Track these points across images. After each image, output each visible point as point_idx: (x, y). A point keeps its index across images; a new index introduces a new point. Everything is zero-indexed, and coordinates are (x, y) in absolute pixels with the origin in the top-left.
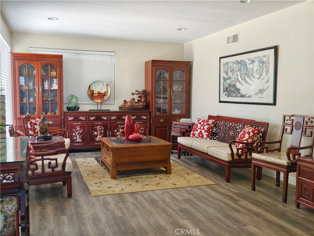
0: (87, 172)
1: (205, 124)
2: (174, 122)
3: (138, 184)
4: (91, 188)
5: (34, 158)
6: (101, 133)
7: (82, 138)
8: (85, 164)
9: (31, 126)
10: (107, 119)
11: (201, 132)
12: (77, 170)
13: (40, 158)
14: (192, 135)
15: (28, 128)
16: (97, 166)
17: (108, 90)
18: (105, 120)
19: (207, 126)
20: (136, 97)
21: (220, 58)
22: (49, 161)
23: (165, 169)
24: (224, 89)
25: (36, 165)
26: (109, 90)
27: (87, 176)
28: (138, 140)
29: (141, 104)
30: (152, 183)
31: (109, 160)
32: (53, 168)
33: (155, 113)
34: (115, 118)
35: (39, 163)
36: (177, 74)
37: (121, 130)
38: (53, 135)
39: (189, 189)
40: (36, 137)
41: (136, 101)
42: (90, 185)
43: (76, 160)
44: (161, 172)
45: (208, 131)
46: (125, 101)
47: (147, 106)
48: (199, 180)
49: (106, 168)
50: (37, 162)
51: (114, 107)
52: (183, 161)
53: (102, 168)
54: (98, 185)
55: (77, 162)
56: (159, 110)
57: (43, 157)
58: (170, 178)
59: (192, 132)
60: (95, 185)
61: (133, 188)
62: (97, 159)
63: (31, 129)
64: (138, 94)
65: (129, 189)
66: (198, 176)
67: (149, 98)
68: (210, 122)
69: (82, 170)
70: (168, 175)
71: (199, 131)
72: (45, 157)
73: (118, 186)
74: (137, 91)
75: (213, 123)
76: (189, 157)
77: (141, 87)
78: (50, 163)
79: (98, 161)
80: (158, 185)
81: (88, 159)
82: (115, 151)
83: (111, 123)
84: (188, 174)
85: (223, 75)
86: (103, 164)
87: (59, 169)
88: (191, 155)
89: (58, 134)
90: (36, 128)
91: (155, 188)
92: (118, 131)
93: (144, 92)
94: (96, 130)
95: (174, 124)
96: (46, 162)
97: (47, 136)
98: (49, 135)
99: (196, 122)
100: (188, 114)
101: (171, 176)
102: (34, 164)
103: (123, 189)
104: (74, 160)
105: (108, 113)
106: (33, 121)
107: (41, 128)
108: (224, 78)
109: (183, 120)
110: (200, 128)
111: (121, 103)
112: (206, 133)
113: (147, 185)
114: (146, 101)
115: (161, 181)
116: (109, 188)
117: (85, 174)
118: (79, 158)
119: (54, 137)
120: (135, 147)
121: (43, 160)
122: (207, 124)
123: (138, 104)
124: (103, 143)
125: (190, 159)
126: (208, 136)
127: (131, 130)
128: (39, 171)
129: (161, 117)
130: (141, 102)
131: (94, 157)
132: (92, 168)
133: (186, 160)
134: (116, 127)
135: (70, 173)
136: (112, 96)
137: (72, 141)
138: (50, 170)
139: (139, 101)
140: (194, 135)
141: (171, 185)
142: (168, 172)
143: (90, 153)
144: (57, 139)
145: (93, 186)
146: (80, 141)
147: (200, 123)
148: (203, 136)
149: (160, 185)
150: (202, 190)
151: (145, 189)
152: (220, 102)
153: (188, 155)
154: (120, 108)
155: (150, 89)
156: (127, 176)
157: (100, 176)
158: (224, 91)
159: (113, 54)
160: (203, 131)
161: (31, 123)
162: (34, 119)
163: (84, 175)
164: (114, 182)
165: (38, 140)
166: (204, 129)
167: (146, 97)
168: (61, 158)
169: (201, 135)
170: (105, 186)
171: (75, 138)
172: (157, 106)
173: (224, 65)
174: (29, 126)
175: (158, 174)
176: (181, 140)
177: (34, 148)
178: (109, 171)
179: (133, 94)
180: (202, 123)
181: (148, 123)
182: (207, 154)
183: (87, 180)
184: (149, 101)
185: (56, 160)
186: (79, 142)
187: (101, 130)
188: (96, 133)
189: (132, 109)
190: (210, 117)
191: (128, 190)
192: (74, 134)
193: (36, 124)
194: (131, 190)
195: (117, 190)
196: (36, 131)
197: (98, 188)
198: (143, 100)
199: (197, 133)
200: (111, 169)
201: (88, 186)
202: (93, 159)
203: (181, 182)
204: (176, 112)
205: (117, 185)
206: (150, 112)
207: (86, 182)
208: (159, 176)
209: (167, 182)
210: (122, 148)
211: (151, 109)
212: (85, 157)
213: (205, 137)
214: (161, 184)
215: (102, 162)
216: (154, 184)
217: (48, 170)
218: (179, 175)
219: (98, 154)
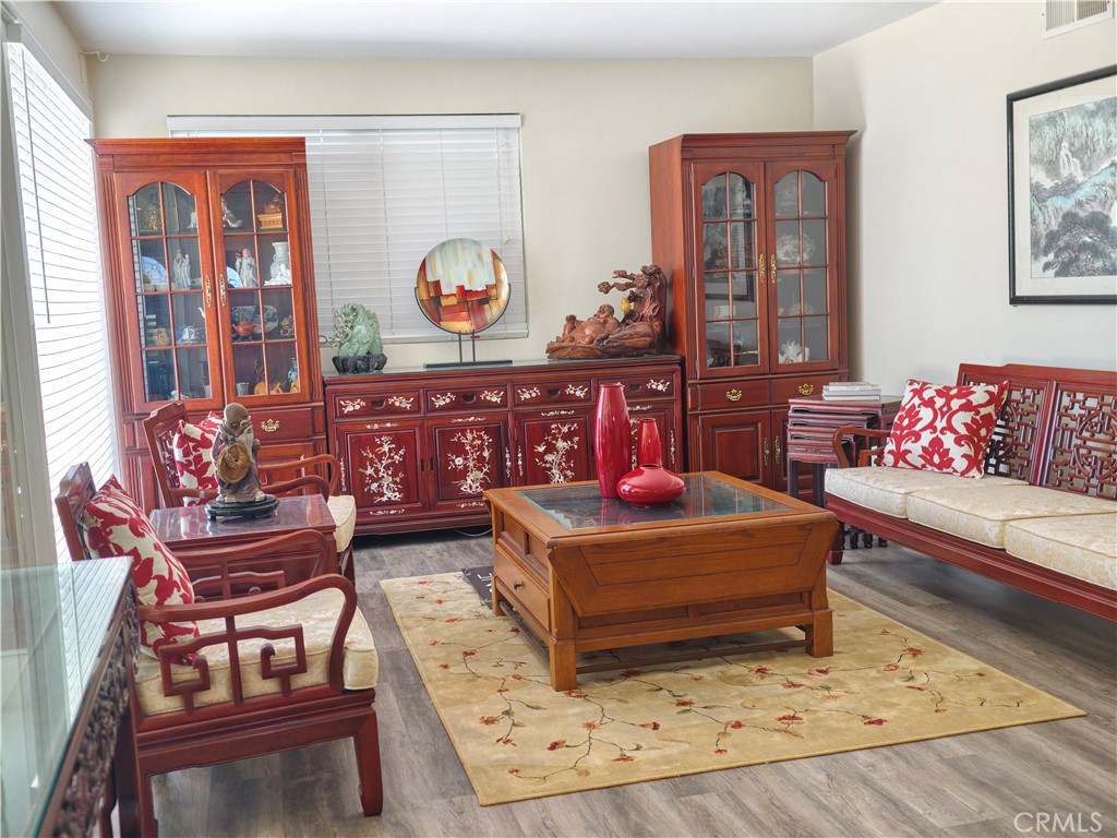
0: (440, 653)
1: (955, 404)
2: (795, 403)
3: (692, 719)
4: (469, 751)
5: (189, 631)
6: (481, 459)
7: (407, 488)
8: (428, 609)
9: (186, 453)
10: (504, 399)
11: (936, 443)
12: (394, 643)
13: (218, 626)
14: (889, 459)
15: (172, 459)
16: (479, 616)
17: (498, 280)
18: (495, 405)
19: (966, 417)
20: (619, 302)
21: (1012, 99)
22: (261, 642)
23: (799, 635)
24: (1035, 243)
25: (202, 665)
26: (504, 277)
27: (439, 673)
28: (662, 502)
29: (642, 328)
30: (757, 714)
31: (538, 594)
32: (284, 675)
33: (701, 363)
34: (535, 393)
35: (217, 655)
36: (791, 193)
37: (561, 444)
38: (280, 491)
39: (959, 748)
40: (203, 502)
41: (619, 315)
42: (465, 732)
43: (384, 583)
44: (785, 648)
45: (971, 436)
46: (571, 319)
47: (668, 336)
48: (985, 690)
49: (522, 627)
50: (204, 652)
51: (528, 348)
52: (857, 577)
53: (503, 626)
54: (502, 728)
55: (391, 600)
56: (720, 351)
57: (230, 623)
58: (840, 683)
59: (890, 446)
60: (487, 729)
61: (673, 750)
62: (471, 576)
63: (185, 467)
64: (628, 286)
65: (653, 754)
66: (970, 664)
67: (676, 302)
68: (980, 394)
69: (415, 638)
70: (823, 663)
71: (926, 437)
72: (243, 622)
73: (595, 734)
74: (622, 274)
75: (993, 399)
76: (875, 553)
77: (638, 257)
78: (267, 653)
79: (481, 590)
80: (793, 726)
81: (437, 577)
82: (566, 556)
83: (518, 418)
84: (915, 652)
85: (1027, 174)
86: (503, 605)
87: (315, 676)
88: (882, 543)
89: (303, 483)
90: (205, 459)
91: (780, 745)
92: (551, 449)
93: (652, 274)
94: (460, 450)
95: (796, 411)
96: (250, 648)
97: (252, 503)
98: (260, 495)
99: (907, 399)
100: (845, 364)
101: (839, 664)
102: (189, 663)
103: (624, 758)
104: (377, 585)
105: (507, 376)
106: (194, 431)
107: (226, 467)
108: (1037, 192)
109: (834, 392)
110: (931, 426)
111: (556, 330)
112: (966, 450)
113: (738, 725)
114: (660, 315)
115: (799, 697)
116: (554, 746)
117: (432, 664)
118: (399, 575)
119: (285, 502)
120: (661, 540)
121: (232, 637)
122: (967, 407)
123: (627, 331)
124: (501, 514)
125: (883, 564)
126: (973, 462)
127: (622, 451)
129: (732, 382)
130: (642, 318)
131: (458, 565)
132: (459, 627)
133: (868, 571)
134: (542, 432)
135: (367, 696)
136: (517, 303)
137: (365, 502)
138: (270, 687)
139: (629, 315)
140: (900, 456)
141: (858, 724)
142: (816, 645)
143: (439, 546)
144: (301, 511)
145: (479, 736)
146: (396, 497)
147: (930, 403)
148: (946, 463)
149: (803, 729)
150: (1028, 754)
151: (733, 757)
152: (1016, 300)
153: (868, 544)
154: (552, 350)
155: (679, 262)
156: (628, 675)
157: (499, 673)
158: (1037, 249)
159: (515, 121)
160: (948, 440)
161: (185, 439)
162: (198, 416)
163: (428, 668)
164: (570, 714)
165: (213, 519)
166: (950, 428)
167: (659, 296)
168: (317, 615)
169: (936, 458)
170: (535, 731)
171: (374, 486)
172: (712, 332)
173: (1036, 127)
174: (178, 455)
175: (771, 657)
176: (839, 482)
177: (194, 568)
178: (540, 647)
179: (605, 288)
180: (940, 402)
181: (677, 409)
182: (1000, 554)
183: (445, 702)
184: (673, 315)
185: (297, 633)
186: (390, 503)
187: (481, 448)
188: (459, 461)
189: (606, 353)
190: (970, 374)
191: (653, 762)
192: (370, 471)
193: (205, 443)
194: (668, 760)
195: (599, 764)
196: (209, 474)
197: (502, 753)
198: (648, 309)
199: (915, 449)
200: (551, 642)
201: (455, 738)
202: (455, 579)
203: (904, 713)
204: (792, 354)
205: (590, 726)
206: (682, 363)
207: (442, 712)
208: (783, 669)
209: (831, 704)
210: (599, 547)
211: (685, 350)
212: (421, 569)
213: (960, 464)
214: (805, 717)
215: (501, 598)
216: (771, 717)
217: (259, 687)
218: (872, 661)
219: (479, 551)
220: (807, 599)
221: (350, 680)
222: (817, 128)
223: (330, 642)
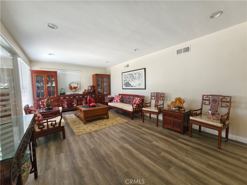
0: (71, 122)
1: (118, 97)
2: (105, 97)
3: (97, 125)
4: (75, 131)
5: (42, 122)
6: (76, 103)
7: (68, 106)
8: (70, 118)
9: (42, 103)
10: (78, 97)
11: (117, 100)
12: (66, 121)
13: (46, 121)
14: (113, 102)
15: (40, 104)
16: (76, 118)
17: (78, 86)
18: (77, 98)
20: (90, 88)
21: (122, 73)
22: (51, 122)
23: (106, 117)
24: (124, 84)
25: (44, 125)
27: (72, 124)
28: (94, 106)
29: (92, 91)
30: (103, 124)
31: (82, 115)
32: (54, 125)
33: (97, 94)
34: (81, 96)
35: (46, 124)
36: (105, 79)
37: (84, 101)
38: (53, 107)
39: (119, 125)
40: (44, 108)
41: (90, 89)
42: (74, 129)
43: (65, 116)
44: (105, 118)
45: (120, 100)
46: (85, 90)
47: (94, 91)
48: (121, 120)
49: (80, 119)
50: (44, 124)
51: (81, 92)
52: (111, 112)
53: (78, 119)
54: (79, 128)
55: (66, 117)
56: (99, 93)
57: (47, 121)
58: (110, 121)
59: (113, 101)
60: (77, 129)
61: (95, 128)
62: (75, 114)
63: (41, 105)
64: (91, 87)
65: (93, 129)
66: (120, 118)
67: (95, 88)
68: (120, 96)
69: (69, 121)
70: (108, 119)
71: (116, 100)
72: (48, 120)
73: (88, 128)
74: (90, 86)
75: (121, 97)
76: (112, 110)
77: (92, 84)
78: (52, 123)
79: (76, 116)
80: (106, 125)
81: (71, 115)
82: (84, 112)
83: (80, 99)
84: (116, 118)
85: (123, 79)
86: (78, 117)
87: (57, 125)
88: (113, 109)
89: (56, 106)
90: (44, 104)
91: (105, 127)
92: (83, 102)
93: (93, 86)
94: (74, 102)
96: (49, 123)
97: (50, 108)
98: (51, 107)
99: (115, 97)
100: (110, 94)
101: (110, 119)
102: (42, 125)
103: (90, 130)
104: (64, 116)
105: (79, 95)
106: (43, 101)
107: (47, 104)
108: (124, 80)
109: (109, 96)
110: (117, 99)
111: (84, 91)
112: (119, 101)
113: (101, 125)
114: (94, 89)
115: (106, 122)
116: (83, 130)
117: (71, 123)
118: (67, 115)
119: (54, 108)
120: (94, 109)
121: (47, 122)
122: (119, 97)
123: (90, 91)
124: (78, 108)
125: (113, 111)
126: (120, 102)
127: (90, 102)
128: (46, 128)
129: (100, 95)
130: (92, 90)
131: (73, 113)
132: (74, 119)
133: (112, 111)
134: (82, 100)
135: (64, 127)
136: (80, 88)
137: (63, 108)
138: (52, 127)
139: (91, 89)
140: (114, 101)
141: (111, 124)
142: (108, 118)
143: (71, 112)
144: (56, 109)
145: (76, 129)
146: (67, 107)
147: (116, 97)
148: (118, 102)
149: (107, 125)
150: (124, 125)
151: (101, 128)
152: (123, 89)
153: (112, 109)
154: (83, 93)
155: (95, 85)
156: (91, 122)
157: (78, 123)
158: (124, 85)
159: (80, 71)
160: (118, 100)
161: (42, 102)
162: (43, 99)
163: (70, 123)
164: (85, 126)
165: (45, 110)
166: (118, 99)
167: (93, 88)
168: (58, 119)
169: (117, 101)
170: (82, 128)
171: (64, 106)
172: (98, 91)
173: (124, 75)
174: (41, 103)
175: (104, 119)
176: (109, 104)
177: (42, 115)
178: (82, 120)
179: (88, 87)
180: (117, 97)
181: (95, 98)
182: (122, 109)
183: (72, 127)
184: (95, 89)
185: (55, 121)
186: (66, 108)
187: (76, 102)
188: (74, 103)
189: (88, 93)
191: (93, 130)
192: (64, 104)
193: (44, 102)
194: (95, 129)
195: (88, 131)
196: (45, 105)
197: (78, 131)
198: (92, 89)
199: (115, 101)
200: (83, 120)
201: (73, 130)
202: (73, 115)
203: (115, 123)
204: (105, 93)
205: (87, 127)
206: (96, 94)
207: (72, 128)
208: (105, 120)
209: (109, 123)
210: (88, 110)
211: (96, 93)
212: (70, 114)
213: (119, 102)
214: (107, 124)
215: (78, 116)
216: (104, 124)
217: (50, 127)
218: (112, 119)
219: (76, 112)
220: (107, 114)
221: (62, 125)
222: (107, 74)
223: (59, 122)
